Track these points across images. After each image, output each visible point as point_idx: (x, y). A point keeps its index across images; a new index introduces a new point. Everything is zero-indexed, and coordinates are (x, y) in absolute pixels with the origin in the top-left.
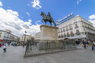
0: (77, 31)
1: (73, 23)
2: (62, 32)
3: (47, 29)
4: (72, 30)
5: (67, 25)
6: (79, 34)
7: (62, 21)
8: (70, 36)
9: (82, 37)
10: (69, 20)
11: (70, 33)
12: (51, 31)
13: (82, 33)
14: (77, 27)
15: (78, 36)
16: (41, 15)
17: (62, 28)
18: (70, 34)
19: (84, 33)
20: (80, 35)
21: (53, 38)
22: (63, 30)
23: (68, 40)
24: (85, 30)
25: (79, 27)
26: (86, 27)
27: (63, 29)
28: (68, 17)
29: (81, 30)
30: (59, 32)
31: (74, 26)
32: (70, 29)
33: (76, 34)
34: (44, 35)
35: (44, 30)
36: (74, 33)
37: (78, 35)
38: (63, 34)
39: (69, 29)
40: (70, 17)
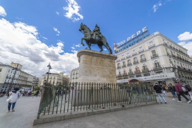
0: (156, 64)
1: (147, 48)
2: (124, 66)
3: (93, 60)
4: (146, 63)
5: (135, 52)
6: (160, 71)
7: (125, 44)
8: (142, 74)
9: (166, 78)
10: (140, 43)
11: (141, 69)
12: (100, 63)
13: (166, 68)
14: (155, 56)
15: (158, 75)
16: (80, 30)
17: (126, 58)
18: (141, 72)
19: (171, 69)
20: (162, 72)
21: (105, 79)
22: (126, 63)
23: (138, 83)
25: (159, 55)
26: (174, 56)
27: (127, 60)
28: (138, 37)
29: (164, 62)
30: (119, 68)
31: (148, 55)
32: (142, 61)
33: (154, 70)
34: (86, 72)
35: (85, 62)
36: (150, 70)
37: (157, 73)
38: (127, 70)
39: (139, 62)
40: (142, 37)
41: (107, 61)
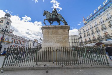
2: (93, 33)
3: (50, 32)
7: (92, 16)
17: (94, 27)
22: (95, 30)
23: (104, 45)
34: (45, 40)
39: (108, 27)
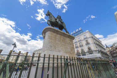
0: (89, 48)
1: (83, 39)
4: (83, 48)
5: (76, 41)
6: (92, 52)
8: (81, 55)
9: (96, 57)
10: (78, 35)
11: (80, 51)
13: (95, 51)
14: (88, 44)
18: (80, 53)
19: (98, 51)
20: (92, 53)
24: (97, 48)
25: (90, 43)
26: (97, 44)
28: (77, 32)
29: (93, 47)
31: (84, 43)
32: (80, 46)
33: (88, 52)
36: (86, 52)
37: (90, 54)
39: (79, 46)
41: (68, 40)
